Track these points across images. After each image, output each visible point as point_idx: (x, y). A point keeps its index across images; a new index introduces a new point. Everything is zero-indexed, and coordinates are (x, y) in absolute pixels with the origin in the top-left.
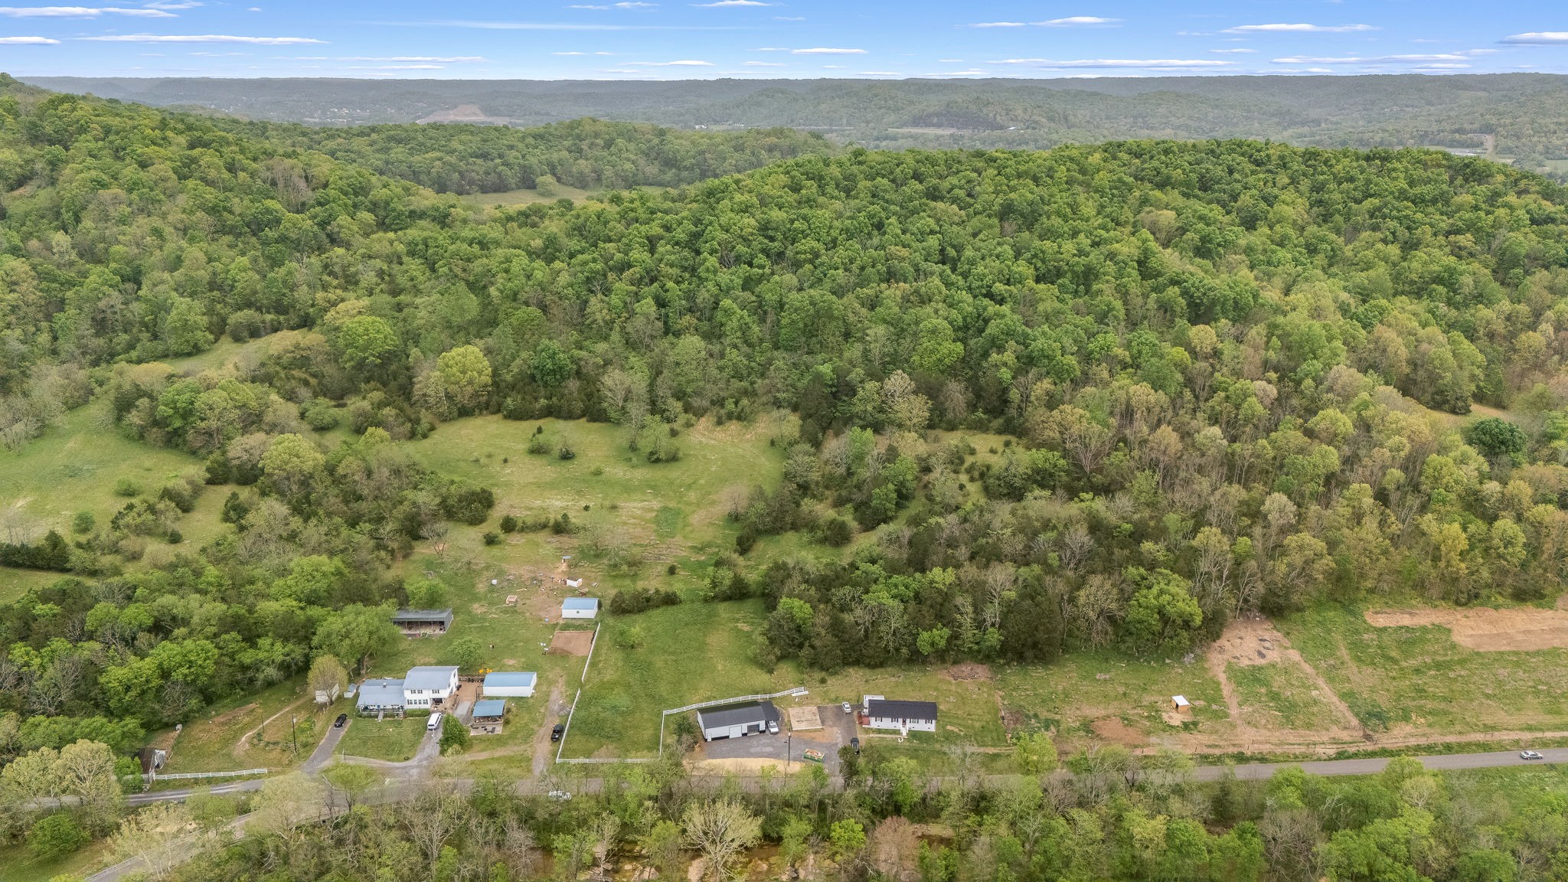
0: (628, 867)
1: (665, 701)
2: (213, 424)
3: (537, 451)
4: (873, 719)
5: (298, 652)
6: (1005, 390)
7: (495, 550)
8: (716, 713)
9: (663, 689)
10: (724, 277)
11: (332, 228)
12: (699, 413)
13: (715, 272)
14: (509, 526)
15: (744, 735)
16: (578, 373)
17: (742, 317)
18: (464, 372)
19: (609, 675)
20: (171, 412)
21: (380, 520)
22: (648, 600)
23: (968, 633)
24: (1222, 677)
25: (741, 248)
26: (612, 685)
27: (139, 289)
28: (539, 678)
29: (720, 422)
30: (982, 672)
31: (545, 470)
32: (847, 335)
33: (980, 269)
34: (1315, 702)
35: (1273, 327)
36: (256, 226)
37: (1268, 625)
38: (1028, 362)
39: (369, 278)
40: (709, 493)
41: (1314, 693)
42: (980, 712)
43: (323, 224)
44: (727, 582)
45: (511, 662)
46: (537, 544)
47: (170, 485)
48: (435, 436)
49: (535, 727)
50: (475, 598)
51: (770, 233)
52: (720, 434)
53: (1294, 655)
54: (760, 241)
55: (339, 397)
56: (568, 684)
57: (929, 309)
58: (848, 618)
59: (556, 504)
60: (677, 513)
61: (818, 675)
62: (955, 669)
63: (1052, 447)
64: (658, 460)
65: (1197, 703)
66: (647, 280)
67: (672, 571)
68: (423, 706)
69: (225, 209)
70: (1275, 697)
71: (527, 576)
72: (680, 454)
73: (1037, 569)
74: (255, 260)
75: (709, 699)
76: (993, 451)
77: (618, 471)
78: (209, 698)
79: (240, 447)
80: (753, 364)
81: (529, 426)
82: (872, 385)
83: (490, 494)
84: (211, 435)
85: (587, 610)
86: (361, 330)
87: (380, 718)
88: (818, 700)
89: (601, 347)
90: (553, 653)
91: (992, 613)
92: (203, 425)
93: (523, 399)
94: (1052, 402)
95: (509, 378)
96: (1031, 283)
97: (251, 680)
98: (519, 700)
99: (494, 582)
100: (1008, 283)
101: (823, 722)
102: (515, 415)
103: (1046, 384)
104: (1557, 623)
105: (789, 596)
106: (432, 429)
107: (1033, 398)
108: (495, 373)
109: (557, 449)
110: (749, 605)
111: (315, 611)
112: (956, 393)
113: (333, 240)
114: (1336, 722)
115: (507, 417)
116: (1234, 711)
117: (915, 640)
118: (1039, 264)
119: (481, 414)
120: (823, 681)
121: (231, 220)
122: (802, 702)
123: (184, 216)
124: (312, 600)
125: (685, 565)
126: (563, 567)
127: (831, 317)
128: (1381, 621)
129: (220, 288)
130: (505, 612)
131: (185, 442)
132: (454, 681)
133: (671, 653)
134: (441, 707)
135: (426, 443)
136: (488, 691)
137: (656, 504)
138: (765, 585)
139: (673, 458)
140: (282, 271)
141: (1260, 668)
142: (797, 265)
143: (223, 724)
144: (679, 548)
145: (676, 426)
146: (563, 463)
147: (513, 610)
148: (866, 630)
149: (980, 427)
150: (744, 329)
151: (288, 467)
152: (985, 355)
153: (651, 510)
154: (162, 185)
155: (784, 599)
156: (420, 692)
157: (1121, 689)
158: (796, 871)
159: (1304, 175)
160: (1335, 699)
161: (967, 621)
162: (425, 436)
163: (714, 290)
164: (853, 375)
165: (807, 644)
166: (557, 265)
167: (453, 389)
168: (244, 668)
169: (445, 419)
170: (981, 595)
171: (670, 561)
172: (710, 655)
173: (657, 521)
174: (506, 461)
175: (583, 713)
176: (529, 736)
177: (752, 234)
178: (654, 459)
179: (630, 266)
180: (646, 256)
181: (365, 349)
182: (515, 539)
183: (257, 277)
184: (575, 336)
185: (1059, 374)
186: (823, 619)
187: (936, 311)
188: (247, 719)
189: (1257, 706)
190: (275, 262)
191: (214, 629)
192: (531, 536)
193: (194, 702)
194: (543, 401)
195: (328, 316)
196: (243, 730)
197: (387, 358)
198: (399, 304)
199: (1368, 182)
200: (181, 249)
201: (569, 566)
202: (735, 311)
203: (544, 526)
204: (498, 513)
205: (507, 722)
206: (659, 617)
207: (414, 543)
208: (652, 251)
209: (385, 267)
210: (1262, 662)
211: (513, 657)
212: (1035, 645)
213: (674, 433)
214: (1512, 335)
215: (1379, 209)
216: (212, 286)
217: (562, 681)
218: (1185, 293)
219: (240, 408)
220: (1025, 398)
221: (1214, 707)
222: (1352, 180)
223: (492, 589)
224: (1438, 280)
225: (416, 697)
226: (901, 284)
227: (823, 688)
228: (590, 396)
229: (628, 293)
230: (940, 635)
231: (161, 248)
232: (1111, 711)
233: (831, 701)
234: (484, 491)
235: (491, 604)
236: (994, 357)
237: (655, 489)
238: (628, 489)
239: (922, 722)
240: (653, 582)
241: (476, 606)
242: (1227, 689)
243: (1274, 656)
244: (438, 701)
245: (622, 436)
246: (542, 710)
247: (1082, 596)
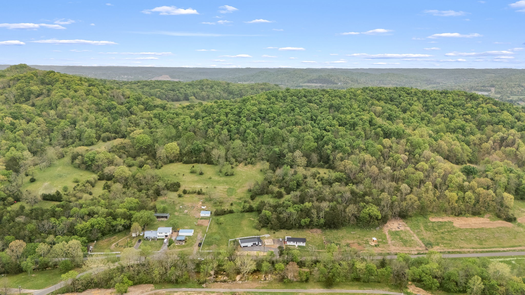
0: (220, 276)
1: (230, 237)
2: (100, 163)
3: (193, 172)
4: (288, 242)
5: (128, 222)
6: (329, 156)
7: (181, 199)
8: (244, 240)
9: (229, 234)
10: (248, 124)
11: (132, 109)
12: (240, 162)
13: (245, 123)
14: (185, 192)
15: (252, 246)
16: (205, 151)
17: (253, 135)
18: (172, 150)
19: (214, 231)
20: (88, 160)
21: (148, 190)
22: (225, 212)
23: (315, 219)
24: (387, 234)
25: (253, 116)
26: (215, 233)
27: (76, 126)
28: (194, 231)
29: (246, 165)
30: (319, 231)
31: (195, 177)
32: (283, 141)
33: (322, 122)
34: (413, 240)
35: (408, 140)
36: (109, 109)
37: (401, 221)
38: (335, 148)
39: (142, 124)
40: (243, 184)
41: (413, 238)
42: (318, 241)
43: (129, 109)
44: (248, 207)
45: (186, 227)
46: (193, 197)
47: (88, 179)
48: (163, 168)
49: (194, 243)
50: (176, 211)
51: (261, 112)
52: (246, 168)
53: (408, 228)
54: (258, 114)
55: (134, 157)
56: (202, 233)
57: (307, 133)
58: (281, 216)
59: (198, 187)
60: (233, 189)
61: (273, 231)
62: (311, 230)
63: (341, 172)
64: (228, 175)
65: (379, 240)
66: (225, 124)
67: (232, 204)
68: (162, 238)
69: (100, 104)
70: (401, 239)
71: (190, 205)
72: (234, 173)
73: (335, 203)
74: (109, 119)
75: (242, 237)
76: (325, 173)
77: (216, 178)
78: (104, 234)
79: (108, 170)
80: (256, 148)
81: (190, 166)
82: (290, 154)
83: (180, 183)
84: (99, 167)
85: (208, 214)
86: (141, 138)
87: (150, 240)
88: (273, 238)
89: (212, 143)
90: (198, 225)
91: (322, 214)
92: (97, 163)
93: (188, 158)
94: (342, 159)
95: (184, 152)
96: (337, 126)
97: (115, 230)
98: (189, 237)
99: (181, 207)
100: (331, 126)
101: (274, 243)
102: (186, 163)
103: (340, 154)
104: (484, 221)
105: (265, 210)
106: (162, 166)
107: (337, 158)
108: (180, 151)
109: (198, 172)
110: (254, 213)
111: (132, 212)
112: (315, 157)
113: (132, 113)
114: (418, 245)
115: (184, 163)
116: (389, 242)
117: (300, 222)
118: (340, 121)
119: (176, 162)
120: (274, 233)
121: (101, 107)
122: (268, 238)
123: (88, 106)
124: (130, 209)
125: (235, 203)
126: (201, 203)
127: (279, 135)
128: (434, 220)
129: (99, 126)
130: (184, 215)
131: (91, 168)
132: (171, 231)
133: (231, 226)
134: (167, 238)
135: (160, 170)
136: (180, 234)
137: (227, 187)
138: (258, 207)
139: (232, 175)
140: (116, 122)
141: (398, 231)
142: (269, 121)
143: (107, 241)
144: (234, 198)
145: (233, 166)
146: (200, 176)
147: (186, 214)
148: (287, 219)
149: (322, 167)
150: (253, 138)
151: (121, 175)
152: (323, 146)
153: (225, 189)
154: (81, 97)
155: (264, 210)
156: (162, 233)
157: (358, 236)
158: (266, 278)
159: (422, 97)
160: (418, 240)
161: (315, 216)
162: (160, 168)
163: (245, 127)
164: (285, 151)
165: (270, 223)
166: (199, 120)
167: (168, 155)
168: (113, 226)
169: (166, 163)
170: (319, 209)
171: (231, 202)
172: (242, 226)
173: (227, 191)
174: (183, 175)
175: (207, 240)
176: (192, 245)
177: (256, 112)
178: (227, 175)
179: (220, 120)
180: (225, 118)
181: (142, 144)
182: (187, 196)
183: (110, 123)
184: (204, 140)
185: (344, 151)
186: (274, 216)
187: (309, 134)
188: (114, 240)
189: (396, 241)
190: (115, 119)
191: (105, 215)
192: (191, 195)
193: (100, 235)
194: (194, 159)
195: (131, 135)
196: (113, 243)
197: (149, 146)
198: (151, 131)
199: (440, 100)
200: (88, 115)
201: (202, 203)
202: (251, 134)
203: (195, 192)
204: (182, 189)
205: (186, 242)
206: (228, 216)
207: (158, 197)
208: (227, 116)
209: (147, 121)
210: (399, 230)
211: (187, 226)
212: (334, 224)
213: (232, 168)
214: (480, 144)
215: (443, 108)
216: (97, 126)
217: (201, 232)
218: (383, 130)
219: (107, 159)
220: (335, 158)
221: (384, 241)
222: (435, 99)
223: (180, 209)
224: (460, 128)
225: (161, 235)
226: (299, 126)
227: (273, 235)
228: (208, 157)
229: (220, 128)
230: (307, 220)
231: (82, 115)
232: (355, 241)
233: (276, 238)
234: (177, 182)
235: (180, 212)
236: (326, 146)
237: (226, 183)
238: (219, 183)
239: (302, 243)
240: (226, 207)
241: (176, 213)
242: (388, 237)
243: (402, 228)
244: (166, 236)
245: (217, 168)
246: (195, 239)
247: (347, 210)
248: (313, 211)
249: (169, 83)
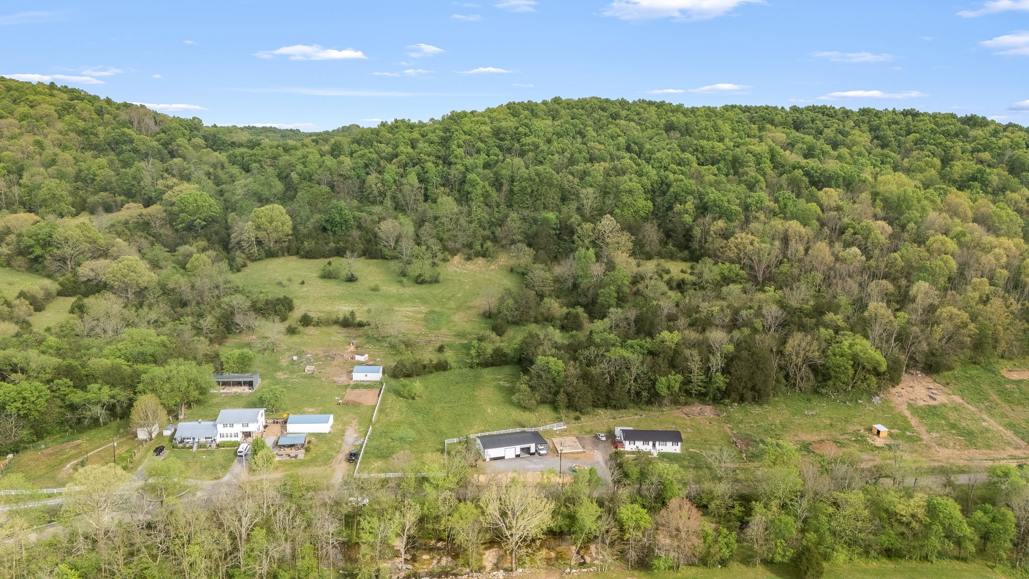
0: (426, 557)
1: (445, 434)
2: (68, 251)
3: (327, 276)
4: (627, 443)
5: (122, 395)
6: (690, 229)
7: (296, 339)
8: (491, 442)
9: (443, 426)
10: (469, 161)
11: (173, 146)
12: (454, 252)
13: (461, 158)
14: (306, 321)
15: (518, 456)
16: (359, 227)
17: (484, 187)
18: (271, 223)
19: (395, 417)
20: (32, 242)
21: (201, 316)
22: (425, 367)
23: (697, 376)
24: (907, 413)
25: (480, 144)
26: (398, 424)
27: (21, 178)
28: (335, 420)
29: (469, 258)
30: (709, 410)
31: (334, 288)
32: (564, 199)
33: (658, 155)
34: (987, 430)
36: (114, 145)
37: (928, 379)
38: (703, 209)
39: (199, 174)
40: (466, 302)
41: (984, 424)
42: (715, 439)
43: (166, 145)
44: (490, 351)
45: (310, 410)
46: (330, 334)
47: (25, 289)
48: (246, 271)
49: (334, 454)
50: (280, 369)
51: (502, 135)
52: (470, 266)
53: (958, 399)
54: (492, 141)
55: (172, 246)
56: (360, 423)
57: (626, 178)
58: (595, 371)
59: (343, 309)
60: (441, 314)
61: (573, 414)
62: (687, 409)
63: (732, 262)
64: (423, 282)
65: (893, 431)
66: (411, 164)
67: (441, 349)
68: (233, 439)
69: (92, 133)
70: (953, 426)
71: (322, 354)
72: (441, 277)
73: (746, 331)
74: (111, 162)
75: (483, 431)
76: (682, 271)
77: (393, 289)
78: (39, 433)
79: (87, 269)
80: (493, 219)
81: (321, 263)
82: (588, 226)
83: (291, 301)
84: (65, 263)
85: (376, 376)
86: (191, 200)
87: (195, 449)
88: (576, 432)
89: (377, 209)
90: (346, 403)
91: (717, 362)
92: (59, 252)
93: (316, 243)
94: (726, 235)
95: (305, 231)
96: (695, 165)
97: (79, 421)
98: (318, 435)
99: (295, 358)
100: (679, 164)
101: (583, 447)
102: (309, 255)
103: (721, 224)
105: (545, 355)
106: (245, 266)
107: (712, 233)
108: (294, 228)
109: (344, 273)
110: (507, 370)
111: (141, 367)
112: (652, 232)
113: (172, 155)
114: (1009, 444)
115: (302, 257)
116: (925, 437)
117: (654, 384)
118: (700, 155)
119: (283, 255)
120: (577, 419)
121: (94, 140)
122: (562, 433)
123: (60, 136)
124: (137, 359)
125: (450, 346)
126: (352, 348)
127: (551, 185)
128: (1015, 376)
129: (84, 181)
130: (305, 377)
131: (44, 267)
132: (262, 420)
133: (445, 403)
134: (250, 439)
135: (239, 274)
136: (291, 428)
137: (424, 309)
138: (520, 350)
139: (435, 281)
140: (130, 171)
141: (935, 407)
142: (522, 154)
143: (51, 455)
144: (445, 335)
145: (436, 260)
146: (349, 284)
147: (312, 376)
148: (611, 378)
149: (672, 257)
150: (486, 195)
151: (126, 280)
152: (670, 208)
153: (420, 312)
155: (540, 357)
156: (232, 425)
157: (828, 422)
158: (582, 557)
159: (863, 122)
160: (1001, 428)
161: (695, 365)
162: (239, 270)
163: (462, 169)
164: (573, 220)
165: (562, 390)
166: (342, 158)
167: (261, 234)
168: (73, 407)
169: (253, 259)
170: (707, 349)
171: (439, 344)
172: (479, 403)
173: (426, 320)
174: (303, 283)
175: (375, 443)
176: (327, 460)
177: (488, 137)
178: (419, 281)
179: (396, 156)
180: (410, 150)
181: (194, 213)
182: (311, 330)
183: (113, 173)
184: (355, 203)
185: (727, 215)
186: (573, 370)
187: (631, 180)
188: (73, 452)
189: (942, 433)
190: (126, 164)
191: (48, 376)
192: (325, 329)
193: (25, 433)
194: (332, 245)
195: (164, 197)
196: (68, 460)
197: (211, 221)
198: (221, 191)
199: (908, 124)
200: (56, 155)
201: (357, 348)
202: (479, 182)
203: (336, 322)
204: (297, 314)
205: (307, 450)
206: (435, 379)
207: (229, 335)
208: (413, 147)
209: (211, 170)
210: (932, 403)
211: (312, 406)
212: (753, 388)
213: (434, 265)
215: (921, 140)
216: (78, 178)
217: (355, 422)
218: (807, 174)
219: (90, 243)
220: (706, 233)
221: (908, 433)
222: (897, 123)
223: (293, 362)
224: (974, 178)
225: (228, 430)
226: (602, 163)
227: (577, 424)
228: (369, 241)
229: (397, 173)
230: (676, 379)
231: (41, 155)
232: (823, 437)
233: (587, 433)
234: (285, 298)
235: (292, 372)
236: (678, 207)
237: (423, 301)
238: (401, 300)
239: (669, 444)
240: (428, 356)
241: (279, 374)
242: (914, 421)
243: (941, 399)
244: (247, 435)
245: (394, 265)
246: (339, 442)
247: (788, 348)
248: (687, 352)
249: (275, 132)
